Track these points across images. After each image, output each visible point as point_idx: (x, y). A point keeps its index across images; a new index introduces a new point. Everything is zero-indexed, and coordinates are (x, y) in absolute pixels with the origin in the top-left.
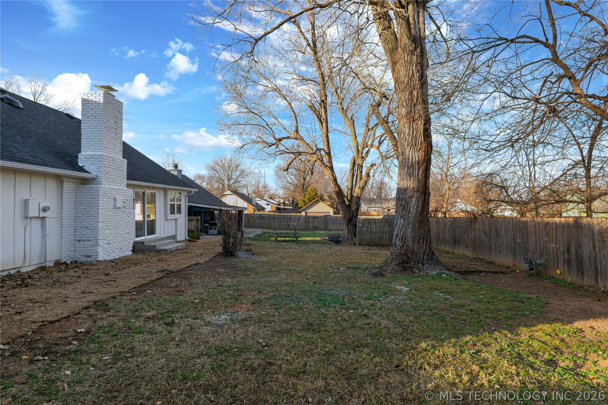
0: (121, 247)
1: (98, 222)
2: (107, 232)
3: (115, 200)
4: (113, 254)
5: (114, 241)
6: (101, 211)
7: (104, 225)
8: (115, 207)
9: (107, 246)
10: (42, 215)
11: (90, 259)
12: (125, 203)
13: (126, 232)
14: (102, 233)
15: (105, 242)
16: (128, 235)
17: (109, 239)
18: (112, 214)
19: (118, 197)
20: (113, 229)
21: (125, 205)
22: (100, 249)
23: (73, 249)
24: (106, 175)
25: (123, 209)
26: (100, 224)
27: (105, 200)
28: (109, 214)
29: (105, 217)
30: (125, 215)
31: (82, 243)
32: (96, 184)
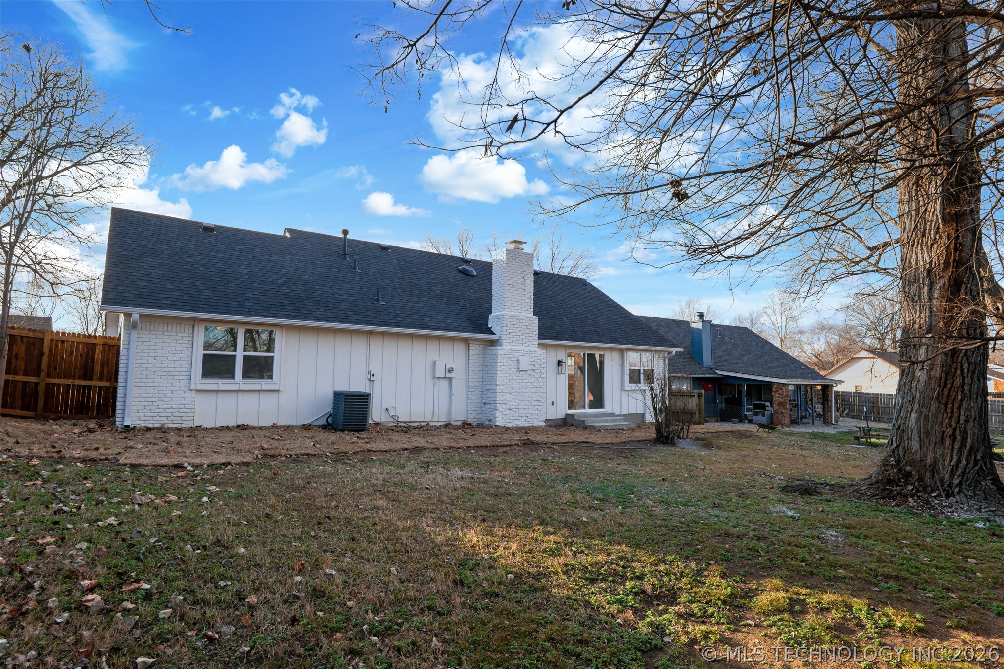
0: (527, 415)
1: (496, 385)
2: (508, 396)
3: (518, 362)
4: (517, 422)
5: (517, 407)
6: (499, 374)
7: (504, 388)
8: (518, 370)
9: (508, 411)
10: (448, 375)
11: (491, 423)
12: (534, 365)
13: (535, 399)
14: (500, 396)
15: (504, 406)
16: (538, 403)
17: (510, 404)
18: (515, 377)
19: (522, 359)
20: (516, 394)
21: (534, 368)
22: (498, 414)
23: (479, 411)
24: (509, 336)
25: (530, 372)
26: (498, 388)
27: (505, 361)
28: (510, 377)
29: (505, 380)
30: (534, 379)
31: (487, 406)
32: (500, 345)
